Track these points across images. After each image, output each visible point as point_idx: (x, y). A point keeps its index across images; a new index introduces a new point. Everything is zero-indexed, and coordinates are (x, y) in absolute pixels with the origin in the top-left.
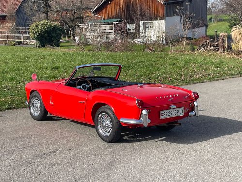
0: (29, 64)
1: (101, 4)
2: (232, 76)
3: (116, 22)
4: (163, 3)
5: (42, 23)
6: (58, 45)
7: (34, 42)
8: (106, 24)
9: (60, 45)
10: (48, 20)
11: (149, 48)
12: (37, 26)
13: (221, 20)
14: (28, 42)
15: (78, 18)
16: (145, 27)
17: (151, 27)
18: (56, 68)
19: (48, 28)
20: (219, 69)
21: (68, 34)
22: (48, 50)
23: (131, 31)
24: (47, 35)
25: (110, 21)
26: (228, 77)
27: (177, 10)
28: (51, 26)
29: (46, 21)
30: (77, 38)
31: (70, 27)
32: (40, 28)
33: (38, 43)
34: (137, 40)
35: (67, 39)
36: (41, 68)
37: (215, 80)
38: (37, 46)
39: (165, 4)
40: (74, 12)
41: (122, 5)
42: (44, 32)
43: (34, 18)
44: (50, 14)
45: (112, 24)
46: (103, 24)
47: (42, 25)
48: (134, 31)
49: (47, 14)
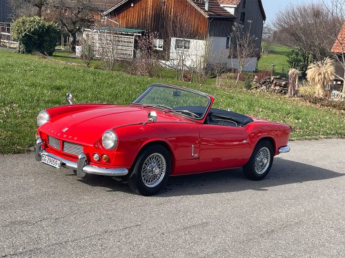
0: (14, 76)
1: (119, 4)
2: (328, 135)
3: (139, 33)
4: (207, 17)
5: (32, 19)
6: (50, 54)
7: (16, 45)
8: (124, 35)
9: (54, 54)
10: (40, 16)
11: (185, 76)
12: (23, 23)
13: (272, 52)
14: (8, 45)
15: (83, 20)
16: (177, 46)
17: (185, 48)
18: (58, 88)
19: (40, 27)
20: (300, 121)
21: (65, 41)
22: (36, 59)
23: (158, 49)
24: (36, 37)
25: (130, 31)
26: (322, 137)
27: (234, 29)
28: (44, 25)
29: (37, 18)
30: (78, 49)
31: (69, 31)
32: (27, 26)
33: (22, 48)
34: (164, 62)
35: (62, 48)
36: (33, 85)
37: (306, 139)
38: (19, 51)
39: (210, 19)
40: (79, 12)
41: (150, 11)
42: (33, 33)
43: (19, 11)
44: (43, 8)
45: (132, 35)
46: (120, 34)
47: (31, 22)
48: (162, 49)
49: (41, 8)
